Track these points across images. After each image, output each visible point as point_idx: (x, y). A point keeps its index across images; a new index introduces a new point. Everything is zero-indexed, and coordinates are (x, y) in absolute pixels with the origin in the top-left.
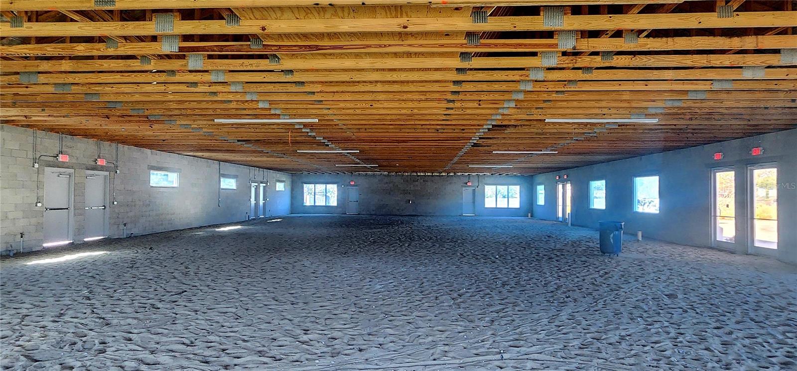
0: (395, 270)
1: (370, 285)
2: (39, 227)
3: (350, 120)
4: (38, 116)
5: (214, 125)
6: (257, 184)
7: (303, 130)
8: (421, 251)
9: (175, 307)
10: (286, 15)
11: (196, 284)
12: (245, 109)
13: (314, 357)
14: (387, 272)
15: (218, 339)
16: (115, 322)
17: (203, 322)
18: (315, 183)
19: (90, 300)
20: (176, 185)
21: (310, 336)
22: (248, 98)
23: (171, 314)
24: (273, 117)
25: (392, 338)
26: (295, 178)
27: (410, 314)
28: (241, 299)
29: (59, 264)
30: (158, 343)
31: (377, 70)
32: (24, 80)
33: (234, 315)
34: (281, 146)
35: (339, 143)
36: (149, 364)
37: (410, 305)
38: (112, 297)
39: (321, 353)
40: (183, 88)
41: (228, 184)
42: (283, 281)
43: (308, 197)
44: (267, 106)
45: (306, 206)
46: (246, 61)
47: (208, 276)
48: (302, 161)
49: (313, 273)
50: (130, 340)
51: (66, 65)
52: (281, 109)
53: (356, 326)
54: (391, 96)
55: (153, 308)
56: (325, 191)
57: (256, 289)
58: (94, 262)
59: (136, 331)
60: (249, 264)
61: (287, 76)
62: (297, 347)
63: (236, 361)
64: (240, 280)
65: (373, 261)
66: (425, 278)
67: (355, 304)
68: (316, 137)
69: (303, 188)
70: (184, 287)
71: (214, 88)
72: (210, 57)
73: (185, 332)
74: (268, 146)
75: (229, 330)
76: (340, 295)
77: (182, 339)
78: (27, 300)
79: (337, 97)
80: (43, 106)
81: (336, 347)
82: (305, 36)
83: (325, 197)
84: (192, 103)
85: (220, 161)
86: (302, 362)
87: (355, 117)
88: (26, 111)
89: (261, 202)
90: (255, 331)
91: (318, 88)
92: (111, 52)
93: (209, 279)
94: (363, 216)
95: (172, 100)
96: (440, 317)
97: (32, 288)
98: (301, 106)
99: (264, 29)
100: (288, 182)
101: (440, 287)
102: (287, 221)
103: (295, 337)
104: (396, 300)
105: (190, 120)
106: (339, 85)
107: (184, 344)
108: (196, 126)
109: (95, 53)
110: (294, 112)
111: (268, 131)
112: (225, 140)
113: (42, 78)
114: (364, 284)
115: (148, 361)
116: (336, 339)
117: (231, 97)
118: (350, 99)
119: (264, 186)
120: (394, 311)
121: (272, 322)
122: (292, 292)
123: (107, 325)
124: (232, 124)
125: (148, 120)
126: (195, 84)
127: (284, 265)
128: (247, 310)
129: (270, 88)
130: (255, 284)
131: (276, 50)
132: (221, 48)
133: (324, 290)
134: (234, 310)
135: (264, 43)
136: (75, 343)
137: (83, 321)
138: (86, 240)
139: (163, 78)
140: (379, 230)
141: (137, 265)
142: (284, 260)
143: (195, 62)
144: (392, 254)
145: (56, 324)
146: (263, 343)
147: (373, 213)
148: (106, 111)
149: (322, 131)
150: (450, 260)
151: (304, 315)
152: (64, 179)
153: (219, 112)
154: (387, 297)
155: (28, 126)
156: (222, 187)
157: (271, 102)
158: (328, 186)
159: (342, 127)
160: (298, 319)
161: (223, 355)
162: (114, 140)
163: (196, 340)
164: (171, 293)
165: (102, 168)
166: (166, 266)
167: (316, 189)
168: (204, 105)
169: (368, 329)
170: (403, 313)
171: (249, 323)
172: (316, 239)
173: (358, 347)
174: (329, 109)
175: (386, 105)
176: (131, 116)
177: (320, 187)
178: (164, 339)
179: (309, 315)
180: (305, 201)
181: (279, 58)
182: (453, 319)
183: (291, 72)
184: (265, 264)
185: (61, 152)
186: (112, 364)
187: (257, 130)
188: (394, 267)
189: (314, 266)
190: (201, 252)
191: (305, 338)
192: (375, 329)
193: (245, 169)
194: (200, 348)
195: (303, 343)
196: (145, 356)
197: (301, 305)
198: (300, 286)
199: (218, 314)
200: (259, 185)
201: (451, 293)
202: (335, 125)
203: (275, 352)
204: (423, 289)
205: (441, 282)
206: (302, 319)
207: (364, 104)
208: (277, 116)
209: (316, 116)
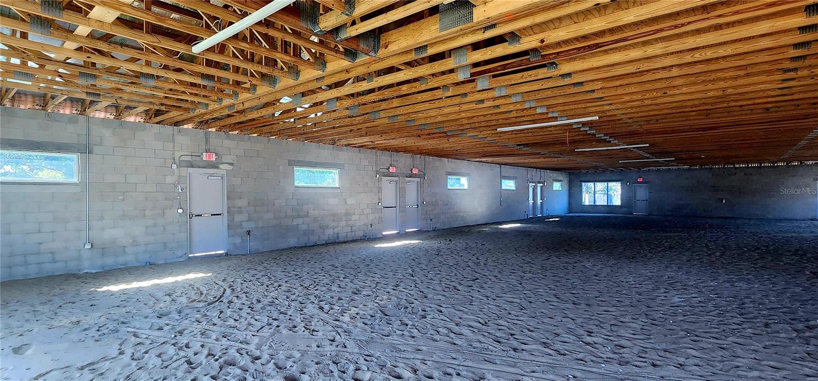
0: (701, 282)
1: (665, 296)
2: (380, 220)
3: (637, 113)
4: (380, 141)
5: (497, 133)
6: (534, 184)
7: (582, 129)
8: (741, 263)
9: (472, 291)
10: (564, 23)
11: (485, 274)
12: (524, 116)
13: (599, 360)
14: (690, 284)
15: (506, 324)
16: (430, 296)
17: (494, 307)
18: (595, 181)
19: (413, 277)
20: (466, 187)
21: (595, 339)
22: (527, 105)
23: (468, 297)
24: (551, 120)
25: (697, 361)
26: (572, 177)
27: (723, 338)
28: (525, 292)
29: (392, 247)
30: (460, 318)
31: (672, 53)
32: (372, 117)
33: (518, 305)
34: (558, 146)
35: (622, 138)
36: (455, 334)
37: (723, 327)
38: (427, 277)
39: (607, 358)
40: (473, 106)
41: (509, 185)
42: (564, 281)
43: (587, 196)
44: (544, 110)
45: (585, 205)
46: (525, 74)
47: (495, 267)
48: (579, 159)
49: (596, 276)
50: (441, 312)
51: (396, 103)
52: (558, 111)
53: (648, 339)
54: (693, 79)
55: (455, 289)
56: (606, 189)
57: (537, 284)
58: (413, 247)
59: (444, 306)
60: (530, 261)
61: (565, 80)
62: (580, 347)
63: (523, 347)
64: (522, 274)
65: (669, 270)
66: (748, 297)
67: (646, 315)
68: (595, 135)
69: (581, 186)
70: (477, 275)
71: (497, 103)
72: (494, 76)
73: (480, 312)
74: (545, 147)
75: (515, 318)
76: (627, 302)
77: (479, 319)
78: (378, 272)
79: (620, 91)
80: (382, 133)
81: (624, 355)
82: (585, 37)
83: (606, 196)
84: (480, 117)
85: (500, 164)
86: (586, 362)
87: (644, 109)
88: (372, 138)
89: (539, 201)
90: (538, 323)
91: (599, 85)
92: (423, 87)
93: (496, 270)
94: (654, 217)
95: (464, 117)
96: (772, 350)
97: (379, 264)
98: (579, 106)
99: (542, 41)
100: (566, 182)
101: (772, 312)
102: (565, 221)
103: (579, 337)
104: (703, 319)
105: (478, 132)
106: (623, 78)
107: (479, 322)
108: (482, 136)
109: (414, 90)
110: (572, 113)
111: (545, 133)
112: (506, 146)
113: (382, 114)
114: (658, 295)
115: (455, 331)
116: (624, 348)
117: (511, 107)
118: (637, 90)
119: (541, 186)
120: (700, 330)
121: (554, 318)
122: (574, 292)
123: (426, 297)
124: (512, 131)
125: (446, 135)
126: (482, 101)
127: (563, 265)
128: (530, 302)
129: (548, 93)
130: (536, 279)
131: (555, 58)
132: (504, 67)
133: (608, 294)
134: (519, 301)
135: (542, 54)
136: (407, 308)
137: (410, 292)
138: (407, 231)
139: (458, 100)
140: (678, 234)
141: (441, 253)
142: (564, 259)
143: (483, 83)
144: (696, 263)
145: (395, 291)
146: (547, 335)
147: (669, 213)
148: (419, 132)
149: (603, 127)
150: (790, 279)
151: (588, 316)
152: (393, 185)
153: (501, 122)
154: (689, 313)
155: (373, 148)
156: (503, 188)
157: (548, 107)
158: (611, 184)
159: (627, 121)
160: (581, 320)
161: (512, 339)
162: (423, 153)
163: (489, 321)
164: (467, 279)
165: (415, 176)
166: (462, 256)
167: (596, 188)
168: (488, 118)
169: (664, 344)
170: (713, 335)
171: (534, 315)
172: (597, 240)
173: (651, 361)
174: (611, 104)
175: (685, 90)
176: (434, 133)
177: (600, 186)
178: (466, 316)
179: (593, 317)
180: (584, 201)
181: (556, 64)
182: (796, 357)
183: (569, 75)
184: (544, 262)
185: (391, 165)
186: (431, 328)
187: (535, 134)
188: (699, 279)
189: (596, 268)
190: (488, 246)
191: (589, 339)
192: (673, 346)
193: (522, 171)
194: (492, 329)
195: (588, 344)
196: (451, 326)
197: (583, 306)
198: (582, 287)
199: (504, 302)
200: (536, 185)
201: (793, 322)
202: (619, 120)
203: (558, 346)
204: (743, 311)
205: (773, 306)
206: (586, 321)
207: (655, 94)
208: (555, 119)
209: (596, 113)
